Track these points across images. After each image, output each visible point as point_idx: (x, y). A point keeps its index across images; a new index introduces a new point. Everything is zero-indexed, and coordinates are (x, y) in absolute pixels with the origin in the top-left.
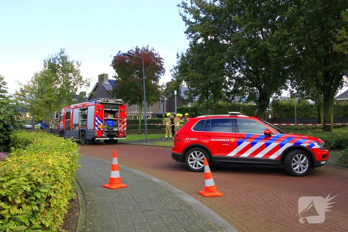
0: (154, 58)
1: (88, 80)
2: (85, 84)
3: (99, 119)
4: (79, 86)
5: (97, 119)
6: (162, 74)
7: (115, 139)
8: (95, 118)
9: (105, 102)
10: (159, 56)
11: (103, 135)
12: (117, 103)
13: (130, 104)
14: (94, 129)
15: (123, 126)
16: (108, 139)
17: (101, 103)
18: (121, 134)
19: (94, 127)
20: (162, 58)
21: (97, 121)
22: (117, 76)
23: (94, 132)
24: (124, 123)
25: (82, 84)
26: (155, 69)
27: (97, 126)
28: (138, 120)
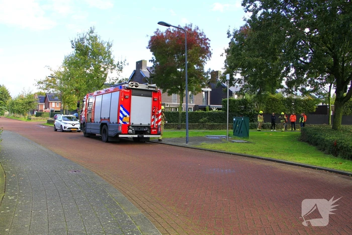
0: (199, 39)
1: (120, 64)
2: (117, 68)
3: (124, 109)
4: (109, 70)
5: (121, 109)
6: (208, 58)
7: (145, 136)
8: (119, 108)
9: (134, 87)
10: (205, 36)
11: (130, 130)
12: (150, 89)
13: (170, 94)
14: (118, 123)
15: (156, 120)
16: (136, 136)
17: (128, 89)
18: (153, 130)
19: (118, 120)
20: (208, 39)
21: (122, 112)
22: (155, 60)
23: (118, 127)
24: (158, 116)
25: (114, 69)
26: (199, 52)
27: (122, 119)
28: (178, 113)
